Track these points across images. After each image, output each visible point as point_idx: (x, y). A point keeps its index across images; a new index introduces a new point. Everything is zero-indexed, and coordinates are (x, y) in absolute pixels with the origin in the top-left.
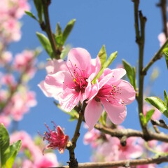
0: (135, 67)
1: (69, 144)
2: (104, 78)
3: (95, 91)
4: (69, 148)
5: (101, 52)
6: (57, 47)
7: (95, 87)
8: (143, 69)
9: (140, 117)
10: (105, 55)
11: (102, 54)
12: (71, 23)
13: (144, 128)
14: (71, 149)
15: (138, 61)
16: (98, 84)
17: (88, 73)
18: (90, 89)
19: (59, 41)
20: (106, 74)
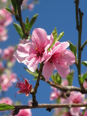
0: (76, 46)
1: (32, 90)
2: (55, 48)
3: (49, 56)
4: (32, 93)
5: (54, 32)
6: (26, 31)
7: (49, 53)
8: (81, 47)
9: (79, 78)
10: (56, 34)
11: (55, 33)
12: (35, 16)
13: (81, 85)
14: (33, 94)
15: (78, 42)
16: (52, 51)
17: (45, 45)
18: (46, 54)
19: (27, 27)
20: (57, 45)
